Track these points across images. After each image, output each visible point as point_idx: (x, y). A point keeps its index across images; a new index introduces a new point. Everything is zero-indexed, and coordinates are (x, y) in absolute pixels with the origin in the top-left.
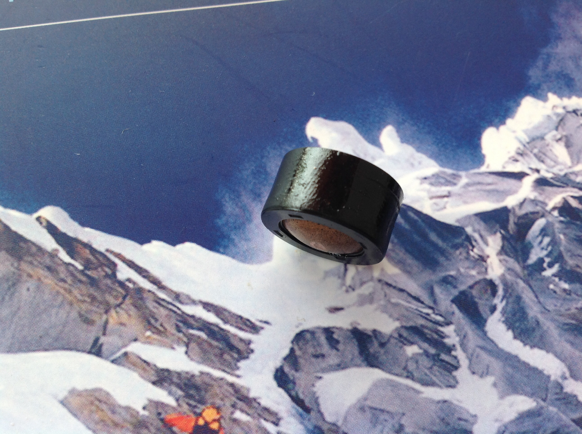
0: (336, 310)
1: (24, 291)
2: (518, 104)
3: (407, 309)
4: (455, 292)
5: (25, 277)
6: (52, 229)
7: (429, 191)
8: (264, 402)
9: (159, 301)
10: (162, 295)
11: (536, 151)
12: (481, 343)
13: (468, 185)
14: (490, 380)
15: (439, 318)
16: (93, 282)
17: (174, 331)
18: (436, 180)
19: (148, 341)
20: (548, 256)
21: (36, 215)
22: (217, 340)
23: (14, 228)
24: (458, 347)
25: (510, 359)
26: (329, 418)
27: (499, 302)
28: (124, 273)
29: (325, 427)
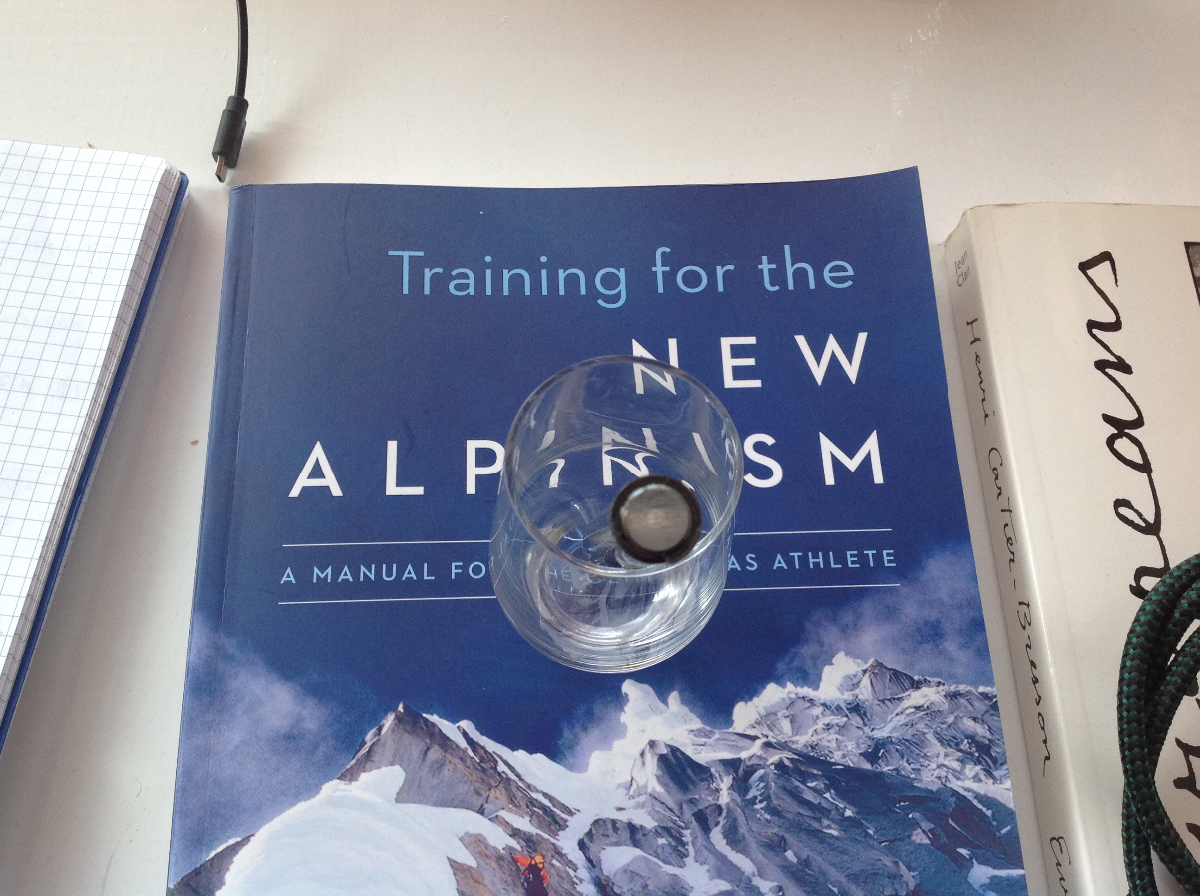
0: (620, 809)
1: (446, 771)
2: (764, 687)
3: (664, 815)
4: (696, 810)
5: (447, 762)
6: (465, 734)
7: (692, 740)
8: (570, 857)
9: (518, 788)
10: (521, 784)
11: (768, 722)
12: (704, 843)
13: (719, 739)
14: (706, 867)
15: (682, 824)
16: (484, 770)
17: (525, 807)
18: (698, 733)
19: (510, 810)
20: (760, 795)
21: (457, 725)
22: (548, 816)
23: (444, 731)
24: (690, 844)
25: (722, 858)
26: (605, 873)
27: (722, 820)
28: (501, 767)
29: (602, 878)
